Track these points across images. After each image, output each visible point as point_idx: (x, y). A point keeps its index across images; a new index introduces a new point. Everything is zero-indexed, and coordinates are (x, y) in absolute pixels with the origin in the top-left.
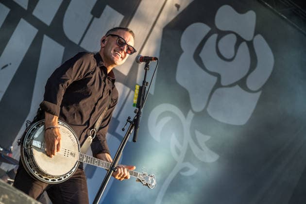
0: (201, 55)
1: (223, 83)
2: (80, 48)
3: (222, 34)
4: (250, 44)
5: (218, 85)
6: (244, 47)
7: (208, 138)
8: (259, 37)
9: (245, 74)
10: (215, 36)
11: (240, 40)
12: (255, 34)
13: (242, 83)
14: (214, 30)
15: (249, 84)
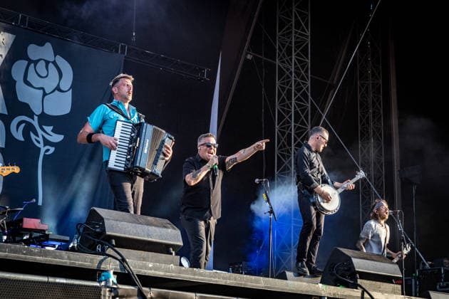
0: (28, 79)
1: (47, 92)
3: (36, 62)
4: (54, 63)
5: (45, 94)
6: (51, 65)
7: (52, 128)
8: (58, 56)
9: (57, 83)
10: (32, 65)
11: (47, 63)
12: (55, 56)
13: (58, 89)
14: (30, 61)
15: (62, 88)
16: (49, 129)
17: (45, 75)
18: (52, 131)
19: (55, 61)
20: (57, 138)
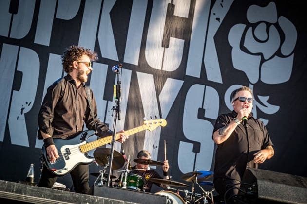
0: (245, 45)
1: (266, 58)
2: (163, 71)
3: (254, 26)
4: (277, 25)
5: (263, 60)
6: (272, 28)
7: (268, 97)
8: (282, 17)
9: (278, 47)
10: (250, 29)
11: (268, 25)
12: (278, 17)
13: (278, 54)
14: (249, 25)
15: (284, 53)
16: (264, 99)
17: (265, 39)
18: (268, 101)
19: (277, 22)
20: (272, 109)
